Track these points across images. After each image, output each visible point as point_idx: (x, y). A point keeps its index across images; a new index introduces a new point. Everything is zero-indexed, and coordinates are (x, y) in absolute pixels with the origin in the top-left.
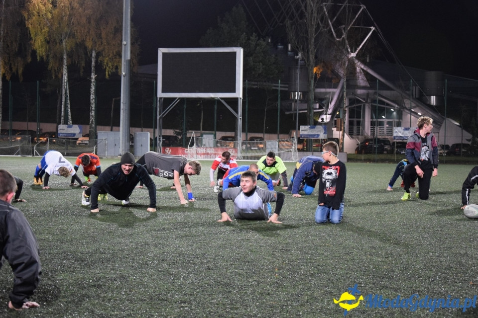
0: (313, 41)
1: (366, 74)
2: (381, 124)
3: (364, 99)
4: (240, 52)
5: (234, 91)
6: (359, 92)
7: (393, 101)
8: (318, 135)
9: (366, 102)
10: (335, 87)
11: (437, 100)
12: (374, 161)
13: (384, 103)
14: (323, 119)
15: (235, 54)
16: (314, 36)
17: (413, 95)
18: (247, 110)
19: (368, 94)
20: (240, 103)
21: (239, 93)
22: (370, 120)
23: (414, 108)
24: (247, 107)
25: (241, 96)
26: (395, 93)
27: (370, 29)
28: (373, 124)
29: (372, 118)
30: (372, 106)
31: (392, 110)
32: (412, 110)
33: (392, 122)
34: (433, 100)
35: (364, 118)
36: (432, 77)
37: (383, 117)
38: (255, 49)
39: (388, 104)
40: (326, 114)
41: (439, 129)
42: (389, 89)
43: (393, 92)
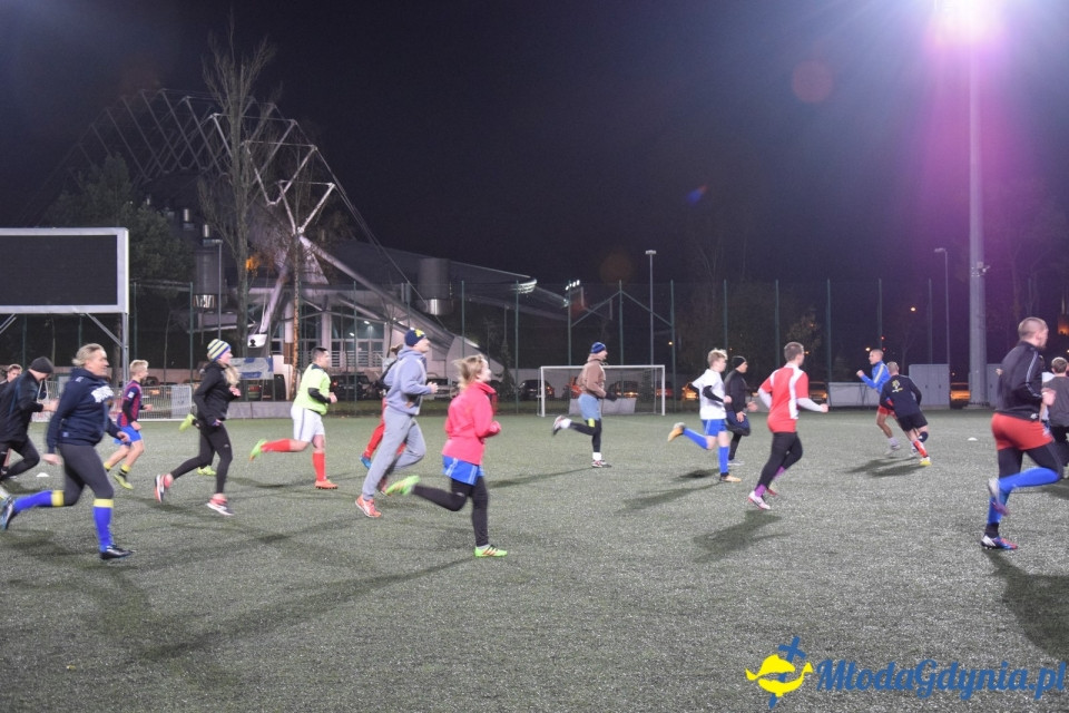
0: (244, 215)
1: (322, 262)
2: (348, 346)
3: (320, 306)
4: (123, 237)
5: (114, 301)
6: (310, 292)
7: (367, 308)
8: (259, 373)
9: (324, 310)
10: (273, 286)
11: (441, 306)
12: (352, 414)
13: (351, 311)
14: (253, 342)
15: (114, 238)
16: (246, 207)
17: (400, 298)
18: (135, 334)
19: (326, 297)
20: (126, 321)
21: (123, 306)
22: (331, 340)
23: (402, 319)
24: (136, 327)
25: (127, 310)
26: (372, 294)
27: (327, 187)
28: (335, 347)
29: (333, 337)
30: (333, 316)
31: (367, 322)
32: (401, 323)
33: (367, 343)
34: (434, 307)
35: (320, 337)
36: (431, 267)
37: (352, 334)
38: (147, 230)
39: (359, 314)
40: (258, 333)
41: (445, 354)
42: (361, 287)
43: (368, 293)
